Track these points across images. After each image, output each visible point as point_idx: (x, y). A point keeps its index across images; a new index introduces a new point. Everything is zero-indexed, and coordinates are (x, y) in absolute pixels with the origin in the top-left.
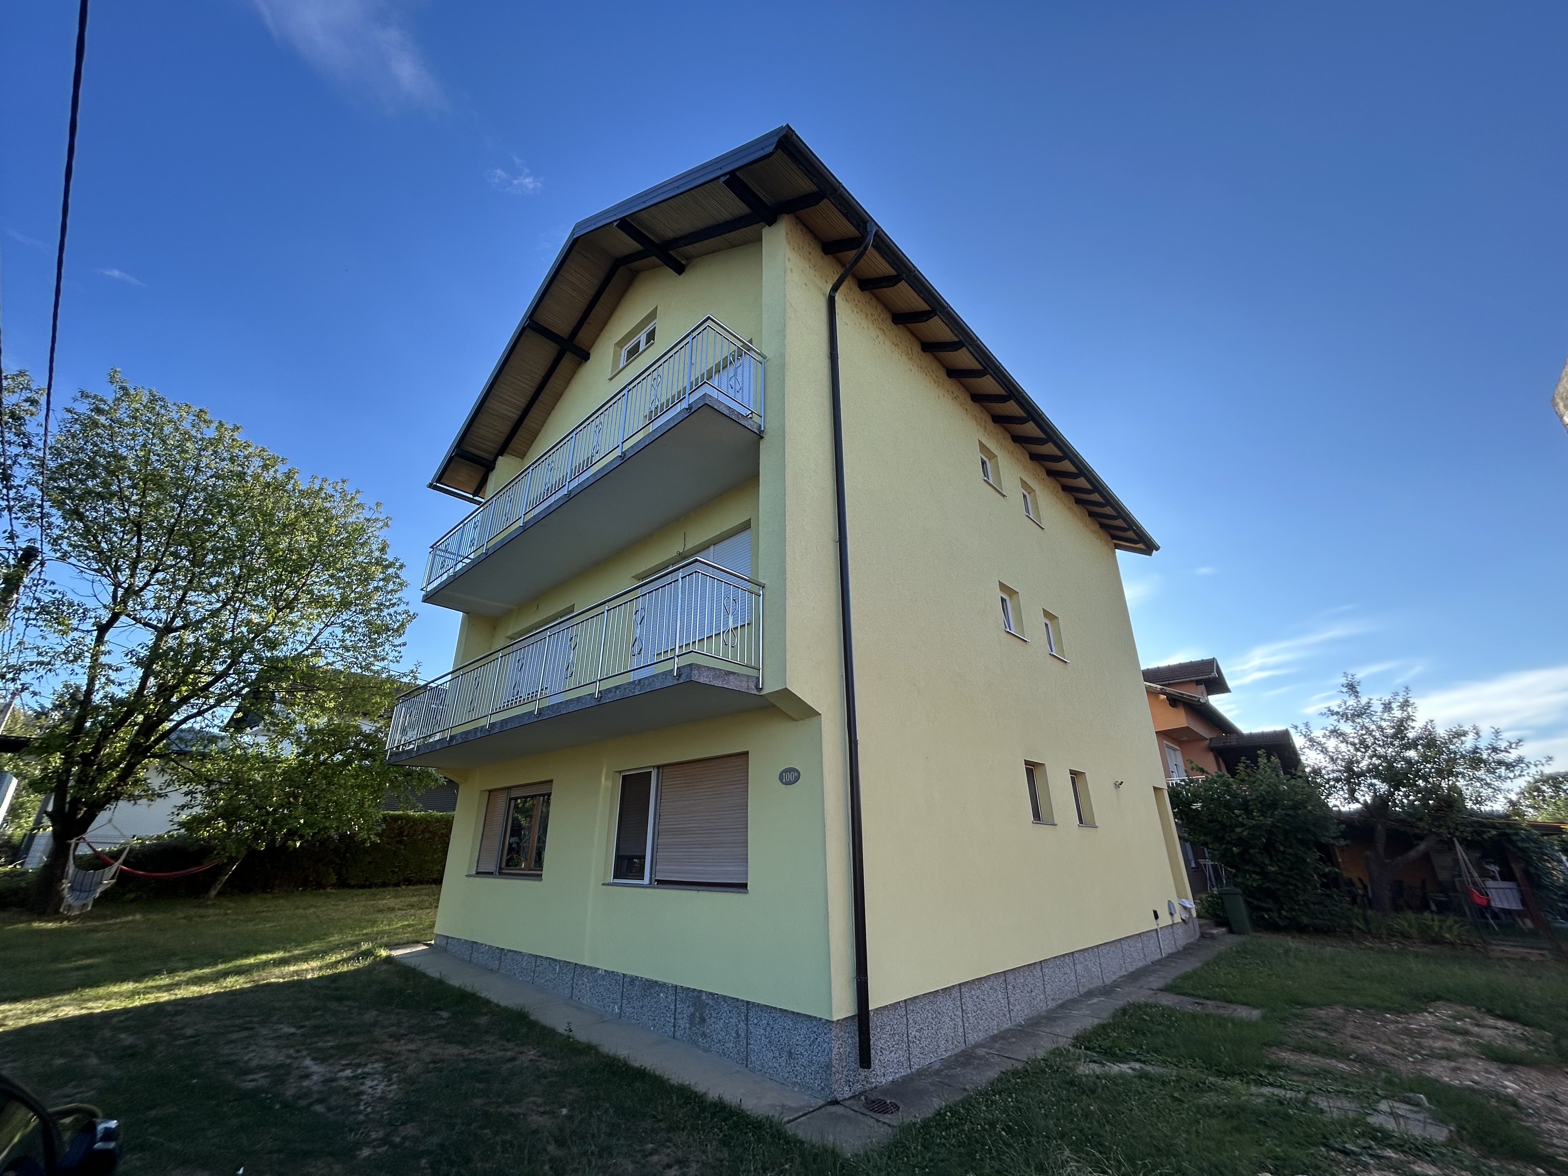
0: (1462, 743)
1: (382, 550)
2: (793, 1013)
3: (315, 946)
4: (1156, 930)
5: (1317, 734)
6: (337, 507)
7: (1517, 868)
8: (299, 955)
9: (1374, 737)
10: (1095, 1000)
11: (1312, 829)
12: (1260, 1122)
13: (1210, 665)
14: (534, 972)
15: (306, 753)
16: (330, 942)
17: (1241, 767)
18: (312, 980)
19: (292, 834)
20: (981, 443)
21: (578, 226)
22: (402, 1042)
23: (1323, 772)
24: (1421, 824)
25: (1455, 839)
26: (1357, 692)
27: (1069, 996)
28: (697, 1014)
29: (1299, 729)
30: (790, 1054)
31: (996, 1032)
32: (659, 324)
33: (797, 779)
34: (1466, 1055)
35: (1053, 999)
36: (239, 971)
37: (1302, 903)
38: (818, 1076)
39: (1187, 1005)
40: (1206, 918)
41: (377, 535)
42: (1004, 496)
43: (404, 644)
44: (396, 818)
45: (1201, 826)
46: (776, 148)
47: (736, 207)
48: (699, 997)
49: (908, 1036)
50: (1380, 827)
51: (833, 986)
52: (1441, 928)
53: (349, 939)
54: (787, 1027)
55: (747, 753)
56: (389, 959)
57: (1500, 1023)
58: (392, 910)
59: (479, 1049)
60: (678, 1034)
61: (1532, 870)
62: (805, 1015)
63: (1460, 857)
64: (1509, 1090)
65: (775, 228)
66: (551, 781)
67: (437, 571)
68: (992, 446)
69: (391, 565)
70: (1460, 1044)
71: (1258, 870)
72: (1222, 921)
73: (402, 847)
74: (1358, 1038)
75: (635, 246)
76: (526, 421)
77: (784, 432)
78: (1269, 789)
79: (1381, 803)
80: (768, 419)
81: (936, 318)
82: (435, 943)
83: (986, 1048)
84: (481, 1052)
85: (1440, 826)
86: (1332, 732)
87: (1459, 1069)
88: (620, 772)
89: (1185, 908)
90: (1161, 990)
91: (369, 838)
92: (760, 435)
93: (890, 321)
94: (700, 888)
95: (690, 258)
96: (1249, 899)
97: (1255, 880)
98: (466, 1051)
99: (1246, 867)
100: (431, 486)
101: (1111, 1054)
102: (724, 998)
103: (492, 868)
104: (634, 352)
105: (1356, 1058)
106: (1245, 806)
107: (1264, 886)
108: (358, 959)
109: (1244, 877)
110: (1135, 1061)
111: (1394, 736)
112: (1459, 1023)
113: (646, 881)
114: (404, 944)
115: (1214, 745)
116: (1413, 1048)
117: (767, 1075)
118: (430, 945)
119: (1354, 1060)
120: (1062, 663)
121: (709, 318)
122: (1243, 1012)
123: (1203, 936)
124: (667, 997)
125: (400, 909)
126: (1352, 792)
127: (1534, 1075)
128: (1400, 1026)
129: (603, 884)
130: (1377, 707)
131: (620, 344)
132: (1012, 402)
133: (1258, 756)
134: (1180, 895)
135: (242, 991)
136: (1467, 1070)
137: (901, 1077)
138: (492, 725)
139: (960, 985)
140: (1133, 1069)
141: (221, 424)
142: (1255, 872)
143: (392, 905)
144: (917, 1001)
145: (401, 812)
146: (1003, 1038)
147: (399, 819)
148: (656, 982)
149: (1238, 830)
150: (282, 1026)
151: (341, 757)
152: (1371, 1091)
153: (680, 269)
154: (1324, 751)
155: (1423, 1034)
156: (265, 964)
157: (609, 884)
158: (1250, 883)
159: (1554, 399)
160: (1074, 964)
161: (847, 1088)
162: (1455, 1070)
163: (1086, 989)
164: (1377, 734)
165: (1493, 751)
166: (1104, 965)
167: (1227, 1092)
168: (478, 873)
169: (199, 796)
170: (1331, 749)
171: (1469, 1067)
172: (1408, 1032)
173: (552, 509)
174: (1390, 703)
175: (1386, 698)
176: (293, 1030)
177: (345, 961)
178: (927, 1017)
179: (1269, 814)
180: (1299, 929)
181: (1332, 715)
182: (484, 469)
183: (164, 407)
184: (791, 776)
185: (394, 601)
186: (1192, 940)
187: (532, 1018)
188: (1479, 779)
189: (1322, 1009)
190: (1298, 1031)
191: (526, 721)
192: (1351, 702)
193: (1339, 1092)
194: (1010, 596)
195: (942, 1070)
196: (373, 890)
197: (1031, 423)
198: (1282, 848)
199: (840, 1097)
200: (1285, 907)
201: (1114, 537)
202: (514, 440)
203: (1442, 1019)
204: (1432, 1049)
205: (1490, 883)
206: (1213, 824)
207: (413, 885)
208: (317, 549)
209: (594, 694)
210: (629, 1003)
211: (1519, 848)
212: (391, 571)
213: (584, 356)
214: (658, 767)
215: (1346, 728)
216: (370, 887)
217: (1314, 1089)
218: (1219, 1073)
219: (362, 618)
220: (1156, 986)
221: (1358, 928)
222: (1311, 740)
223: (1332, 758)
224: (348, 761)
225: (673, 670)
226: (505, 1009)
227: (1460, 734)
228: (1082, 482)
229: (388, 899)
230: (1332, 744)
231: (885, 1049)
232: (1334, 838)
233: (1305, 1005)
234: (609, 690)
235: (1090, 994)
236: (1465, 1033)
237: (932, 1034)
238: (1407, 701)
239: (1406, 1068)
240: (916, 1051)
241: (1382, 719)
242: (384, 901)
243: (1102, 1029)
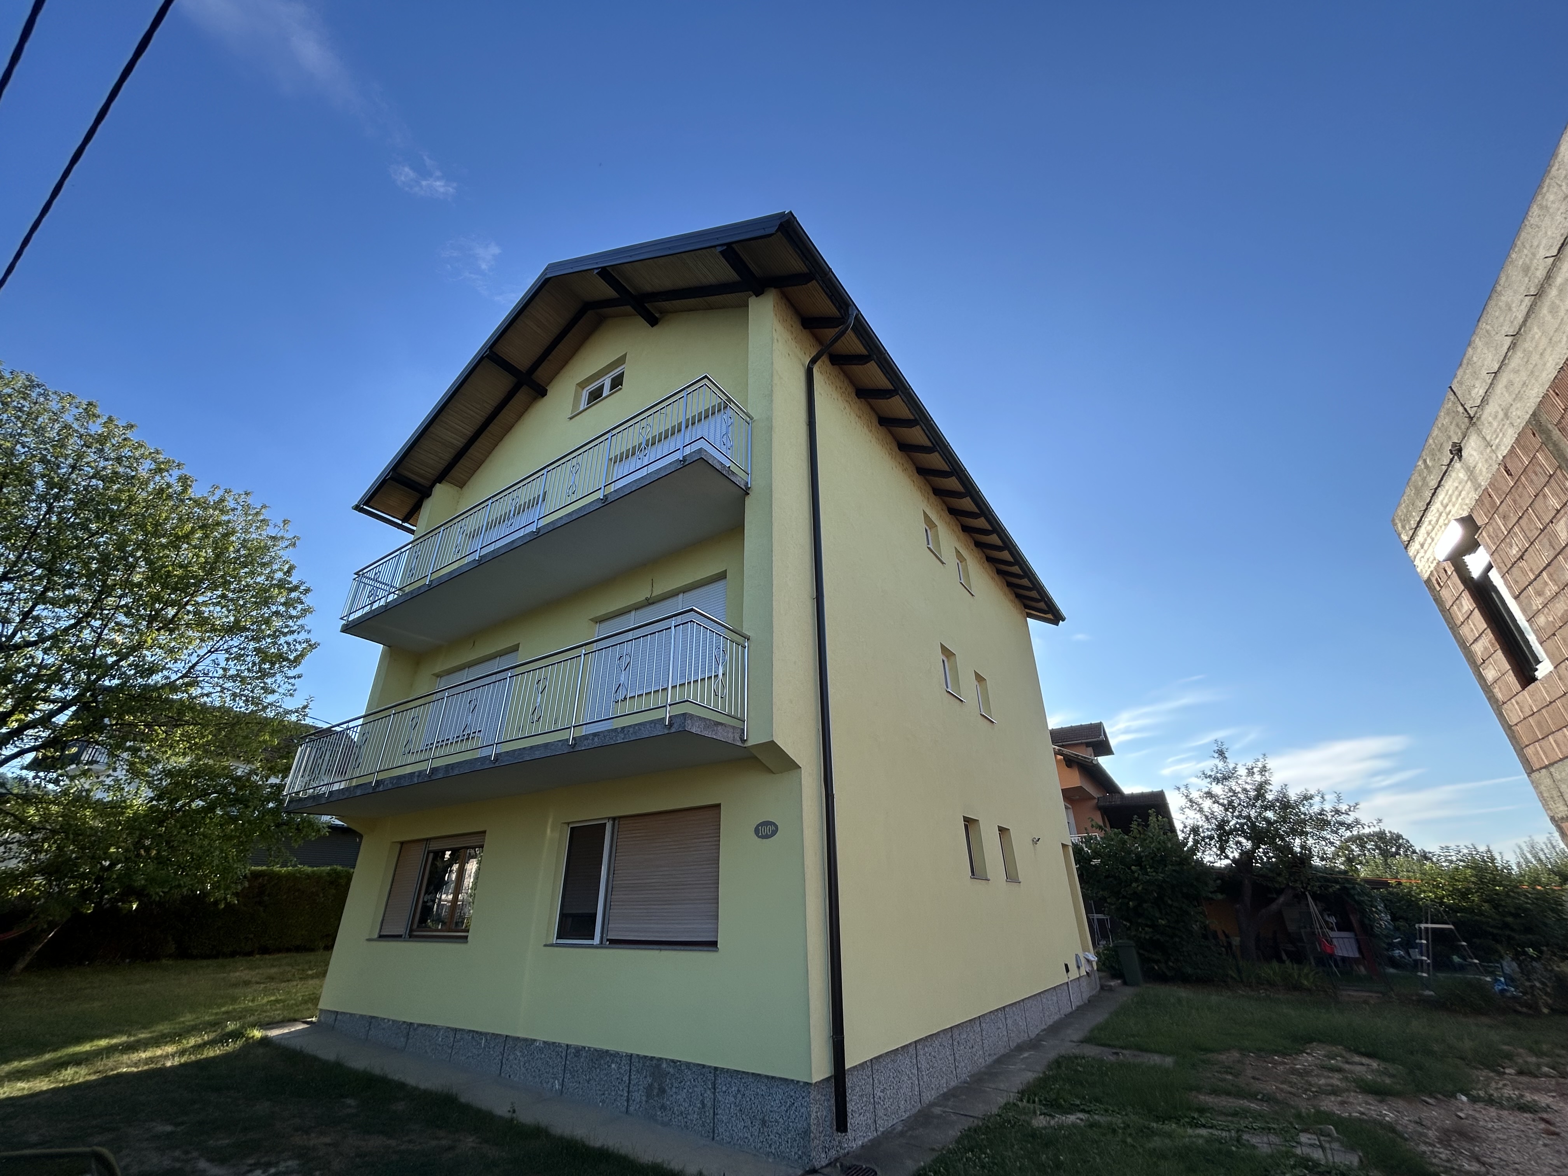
0: (1311, 805)
1: (288, 572)
2: (767, 1077)
3: (164, 1028)
4: (1067, 983)
5: (1195, 795)
6: (238, 521)
7: (1354, 920)
8: (144, 1039)
9: (1239, 798)
10: (1026, 1055)
11: (1195, 883)
12: (1208, 1161)
13: (1097, 728)
14: (452, 1047)
15: (159, 798)
16: (183, 1022)
17: (1134, 825)
18: (172, 1068)
19: (130, 892)
20: (924, 513)
21: (550, 267)
22: (313, 1135)
23: (1201, 830)
24: (1280, 879)
25: (1307, 893)
26: (1226, 758)
27: (1003, 1051)
28: (656, 1085)
29: (1181, 790)
30: (764, 1122)
31: (945, 1090)
32: (629, 371)
33: (774, 832)
34: (1348, 1090)
35: (990, 1055)
36: (77, 1061)
37: (1186, 954)
38: (795, 1144)
39: (1108, 1056)
40: (1105, 971)
41: (283, 553)
42: (943, 563)
43: (299, 677)
44: (256, 875)
45: (1099, 882)
46: (777, 231)
47: (725, 273)
48: (658, 1066)
49: (874, 1097)
50: (1246, 881)
51: (812, 1047)
52: (1299, 975)
53: (207, 1018)
54: (761, 1093)
55: (718, 806)
56: (264, 1041)
57: (1365, 1060)
58: (247, 983)
59: (407, 1138)
60: (632, 1109)
61: (1367, 921)
62: (781, 1079)
63: (1312, 910)
64: (1387, 1119)
65: (761, 299)
66: (484, 832)
67: (364, 599)
68: (934, 517)
69: (295, 588)
70: (1340, 1080)
71: (1149, 923)
72: (1116, 974)
73: (261, 909)
74: (1258, 1079)
75: (611, 293)
76: (470, 451)
77: (771, 491)
78: (1159, 846)
79: (1247, 857)
80: (753, 476)
81: (897, 397)
82: (319, 1021)
83: (940, 1106)
84: (410, 1141)
85: (1296, 881)
86: (1207, 793)
87: (1345, 1103)
88: (568, 824)
89: (1088, 961)
90: (1082, 1042)
91: (225, 899)
92: (746, 492)
93: (854, 395)
94: (662, 947)
95: (664, 313)
96: (1141, 951)
97: (1146, 933)
98: (393, 1143)
99: (1140, 921)
100: (357, 508)
101: (1054, 1106)
102: (688, 1065)
103: (401, 930)
104: (596, 396)
105: (1263, 1097)
106: (1139, 861)
107: (1154, 938)
108: (227, 1041)
109: (1137, 930)
110: (1079, 1111)
111: (1257, 798)
112: (1332, 1062)
113: (597, 941)
114: (278, 1022)
115: (1101, 804)
116: (1305, 1086)
117: (737, 1147)
118: (311, 1022)
119: (1262, 1100)
120: (989, 722)
121: (706, 377)
122: (1156, 1059)
123: (1102, 988)
124: (619, 1068)
125: (257, 983)
126: (1222, 849)
127: (1401, 1104)
128: (1288, 1067)
129: (545, 945)
130: (1242, 771)
131: (582, 385)
132: (954, 478)
133: (1149, 815)
134: (1085, 949)
135: (86, 1086)
136: (1352, 1103)
137: (870, 1141)
138: (434, 770)
139: (916, 1042)
140: (1081, 1120)
141: (110, 419)
142: (1147, 926)
143: (247, 978)
144: (881, 1060)
145: (264, 868)
146: (954, 1096)
147: (260, 876)
148: (607, 1051)
149: (1134, 885)
150: (154, 1124)
151: (201, 803)
152: (1289, 1126)
153: (653, 321)
154: (1201, 811)
155: (1306, 1073)
156: (110, 1050)
157: (552, 945)
158: (1143, 935)
159: (1393, 520)
160: (1006, 1019)
161: (823, 1155)
162: (1342, 1103)
163: (1015, 1044)
164: (1242, 796)
165: (1336, 814)
166: (1028, 1019)
167: (1169, 1135)
168: (381, 937)
169: (14, 847)
170: (1206, 809)
171: (1351, 1100)
172: (1294, 1071)
173: (515, 545)
174: (1252, 768)
175: (1250, 764)
176: (169, 1128)
177: (212, 1043)
178: (889, 1077)
179: (1160, 870)
180: (1184, 979)
181: (1206, 778)
182: (418, 495)
183: (45, 395)
184: (768, 830)
185: (295, 628)
186: (1094, 992)
187: (463, 1100)
188: (1325, 839)
189: (1221, 1054)
190: (1209, 1075)
191: (478, 766)
192: (1221, 765)
193: (1263, 1129)
194: (947, 657)
195: (907, 1131)
196: (220, 961)
197: (968, 498)
198: (1170, 902)
199: (818, 1166)
200: (1172, 958)
201: (1026, 607)
202: (456, 468)
203: (1319, 1059)
204: (1319, 1087)
205: (1332, 934)
206: (1111, 879)
207: (270, 953)
208: (210, 567)
209: (568, 740)
210: (573, 1077)
211: (1355, 901)
212: (293, 595)
213: (541, 392)
214: (614, 819)
215: (1217, 789)
216: (216, 957)
217: (1242, 1128)
218: (1158, 1119)
219: (252, 645)
220: (1076, 1038)
221: (1232, 977)
222: (1191, 801)
223: (1206, 817)
224: (210, 808)
225: (664, 719)
226: (426, 1093)
227: (1307, 798)
228: (1006, 555)
229: (241, 972)
230: (1207, 804)
231: (855, 1112)
232: (1212, 892)
233: (1207, 1050)
234: (585, 737)
235: (1020, 1048)
236: (1339, 1070)
237: (894, 1094)
238: (1265, 767)
239: (1304, 1106)
240: (881, 1113)
241: (1246, 783)
242: (238, 974)
243: (1043, 1083)
